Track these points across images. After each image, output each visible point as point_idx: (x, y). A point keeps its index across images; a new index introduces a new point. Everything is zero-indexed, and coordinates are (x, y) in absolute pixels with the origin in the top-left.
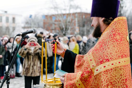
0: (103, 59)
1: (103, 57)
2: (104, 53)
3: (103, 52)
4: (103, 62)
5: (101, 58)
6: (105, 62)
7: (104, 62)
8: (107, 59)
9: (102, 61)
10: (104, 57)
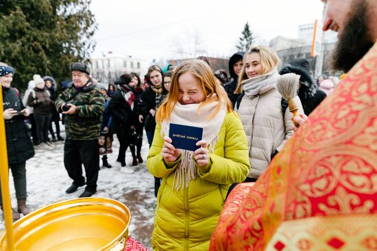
0: (332, 186)
1: (336, 173)
2: (350, 146)
3: (348, 138)
4: (329, 206)
5: (321, 171)
6: (345, 207)
7: (337, 207)
8: (365, 190)
9: (324, 200)
10: (342, 172)
